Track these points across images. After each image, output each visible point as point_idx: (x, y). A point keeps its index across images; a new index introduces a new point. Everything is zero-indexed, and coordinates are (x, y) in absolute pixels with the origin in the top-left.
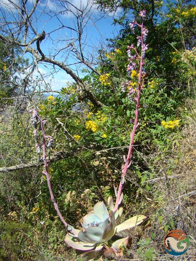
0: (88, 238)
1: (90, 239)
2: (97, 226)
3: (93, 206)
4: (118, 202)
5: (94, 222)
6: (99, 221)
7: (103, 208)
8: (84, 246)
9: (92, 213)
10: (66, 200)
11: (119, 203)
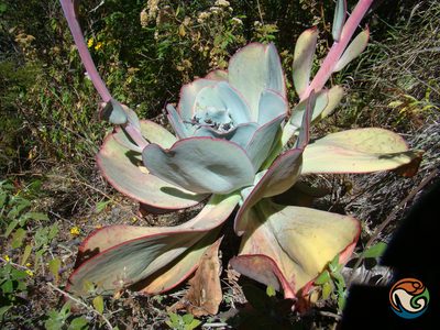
0: (183, 174)
1: (187, 180)
2: (228, 137)
3: (227, 59)
4: (337, 61)
5: (220, 114)
6: (240, 120)
7: (265, 68)
8: (165, 190)
9: (221, 78)
10: (143, 13)
11: (339, 66)
